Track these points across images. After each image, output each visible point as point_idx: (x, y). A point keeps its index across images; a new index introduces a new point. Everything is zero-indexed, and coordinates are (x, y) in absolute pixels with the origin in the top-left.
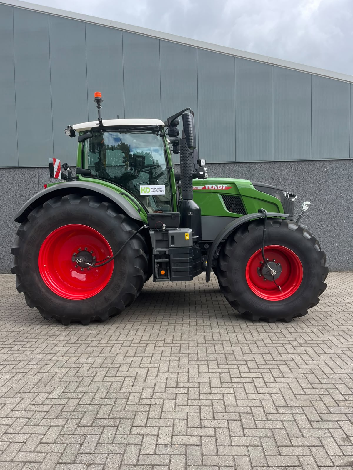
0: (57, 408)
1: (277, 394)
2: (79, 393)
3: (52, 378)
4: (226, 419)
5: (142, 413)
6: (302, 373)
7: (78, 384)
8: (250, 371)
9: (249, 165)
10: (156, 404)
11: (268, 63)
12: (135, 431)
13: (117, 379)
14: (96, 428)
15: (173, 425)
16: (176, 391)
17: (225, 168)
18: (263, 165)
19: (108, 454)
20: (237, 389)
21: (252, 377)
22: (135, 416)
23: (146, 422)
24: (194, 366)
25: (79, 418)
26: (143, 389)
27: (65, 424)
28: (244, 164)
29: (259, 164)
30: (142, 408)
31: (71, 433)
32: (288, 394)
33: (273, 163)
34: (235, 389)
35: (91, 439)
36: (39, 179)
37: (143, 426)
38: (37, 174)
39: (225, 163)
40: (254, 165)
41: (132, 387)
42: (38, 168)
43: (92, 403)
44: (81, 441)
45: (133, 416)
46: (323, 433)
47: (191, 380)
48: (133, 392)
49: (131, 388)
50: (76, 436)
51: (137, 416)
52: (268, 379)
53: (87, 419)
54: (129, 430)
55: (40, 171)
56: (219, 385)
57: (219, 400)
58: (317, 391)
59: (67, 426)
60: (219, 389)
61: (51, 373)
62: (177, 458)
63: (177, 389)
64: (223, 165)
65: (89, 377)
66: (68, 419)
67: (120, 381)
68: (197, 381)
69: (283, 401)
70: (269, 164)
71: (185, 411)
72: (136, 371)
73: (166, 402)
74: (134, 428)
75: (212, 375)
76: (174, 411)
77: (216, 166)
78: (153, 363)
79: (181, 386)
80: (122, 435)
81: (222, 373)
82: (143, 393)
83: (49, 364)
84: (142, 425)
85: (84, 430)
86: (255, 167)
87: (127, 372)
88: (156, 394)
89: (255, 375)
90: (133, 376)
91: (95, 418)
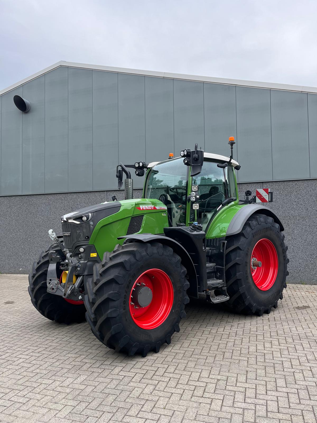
0: (76, 392)
1: (262, 405)
2: (96, 382)
3: (81, 367)
4: (205, 421)
5: (138, 406)
6: (295, 389)
7: (98, 374)
8: (246, 381)
9: (286, 183)
10: (152, 399)
13: (129, 374)
14: (98, 412)
15: (158, 420)
16: (173, 390)
17: (263, 186)
18: (300, 183)
20: (227, 396)
21: (246, 387)
22: (131, 407)
23: (138, 414)
24: (197, 370)
25: (89, 402)
26: (147, 386)
27: (77, 406)
28: (281, 183)
29: (296, 182)
30: (140, 402)
31: (78, 413)
32: (273, 406)
33: (311, 181)
34: (225, 396)
35: (91, 420)
37: (133, 416)
39: (263, 182)
40: (291, 183)
41: (139, 382)
42: (107, 191)
43: (103, 392)
44: (83, 420)
45: (130, 407)
47: (190, 383)
48: (138, 387)
49: (137, 383)
50: (81, 416)
51: (133, 407)
52: (260, 390)
53: (94, 404)
54: (122, 417)
56: (213, 391)
57: (206, 403)
58: (302, 407)
59: (78, 407)
60: (211, 394)
61: (82, 363)
63: (175, 389)
64: (261, 184)
65: (109, 369)
66: (81, 402)
67: (131, 376)
68: (194, 385)
69: (265, 412)
70: (306, 182)
71: (173, 409)
72: (148, 369)
73: (161, 399)
74: (126, 417)
75: (210, 381)
76: (164, 408)
77: (255, 185)
78: (164, 363)
79: (179, 387)
80: (115, 421)
81: (220, 380)
82: (145, 389)
83: (84, 355)
84: (134, 415)
85: (89, 412)
86: (292, 185)
87: (140, 369)
88: (156, 391)
89: (250, 386)
90: (143, 373)
91: (100, 404)
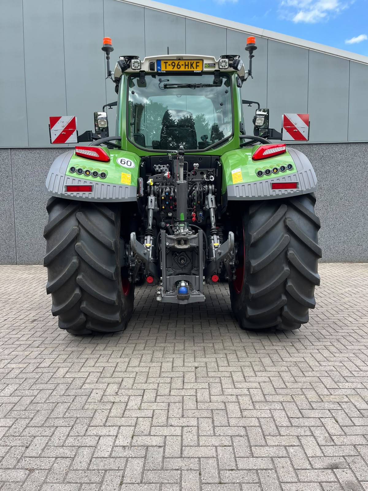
0: (7, 407)
1: (256, 388)
2: (34, 391)
3: (7, 375)
4: (196, 416)
5: (103, 412)
6: (285, 366)
7: (35, 380)
8: (229, 364)
10: (120, 401)
11: (262, 36)
12: (92, 431)
13: (80, 375)
14: (47, 429)
15: (136, 424)
16: (145, 386)
19: (56, 458)
20: (213, 383)
21: (231, 371)
22: (94, 415)
23: (106, 421)
24: (168, 359)
25: (30, 418)
26: (108, 385)
27: (13, 424)
30: (104, 406)
31: (17, 435)
32: (268, 389)
34: (210, 384)
35: (40, 441)
36: (12, 161)
37: (101, 426)
38: (10, 155)
41: (96, 383)
43: (48, 401)
44: (27, 443)
45: (92, 414)
46: (303, 431)
47: (163, 375)
48: (96, 389)
49: (95, 384)
50: (23, 438)
51: (97, 414)
52: (248, 372)
53: (39, 419)
54: (85, 430)
55: (13, 152)
56: (193, 380)
57: (191, 396)
58: (300, 385)
59: (15, 427)
60: (192, 384)
61: (7, 369)
62: (136, 461)
63: (146, 385)
65: (49, 372)
66: (17, 419)
67: (84, 376)
68: (169, 376)
69: (262, 396)
71: (152, 408)
72: (104, 366)
73: (132, 399)
74: (90, 428)
75: (187, 370)
76: (139, 409)
78: (124, 357)
79: (151, 382)
80: (76, 436)
81: (198, 367)
82: (107, 390)
83: (7, 360)
84: (102, 424)
85: (33, 431)
87: (93, 367)
88: (122, 390)
89: (235, 369)
90: (99, 371)
91: (48, 418)
